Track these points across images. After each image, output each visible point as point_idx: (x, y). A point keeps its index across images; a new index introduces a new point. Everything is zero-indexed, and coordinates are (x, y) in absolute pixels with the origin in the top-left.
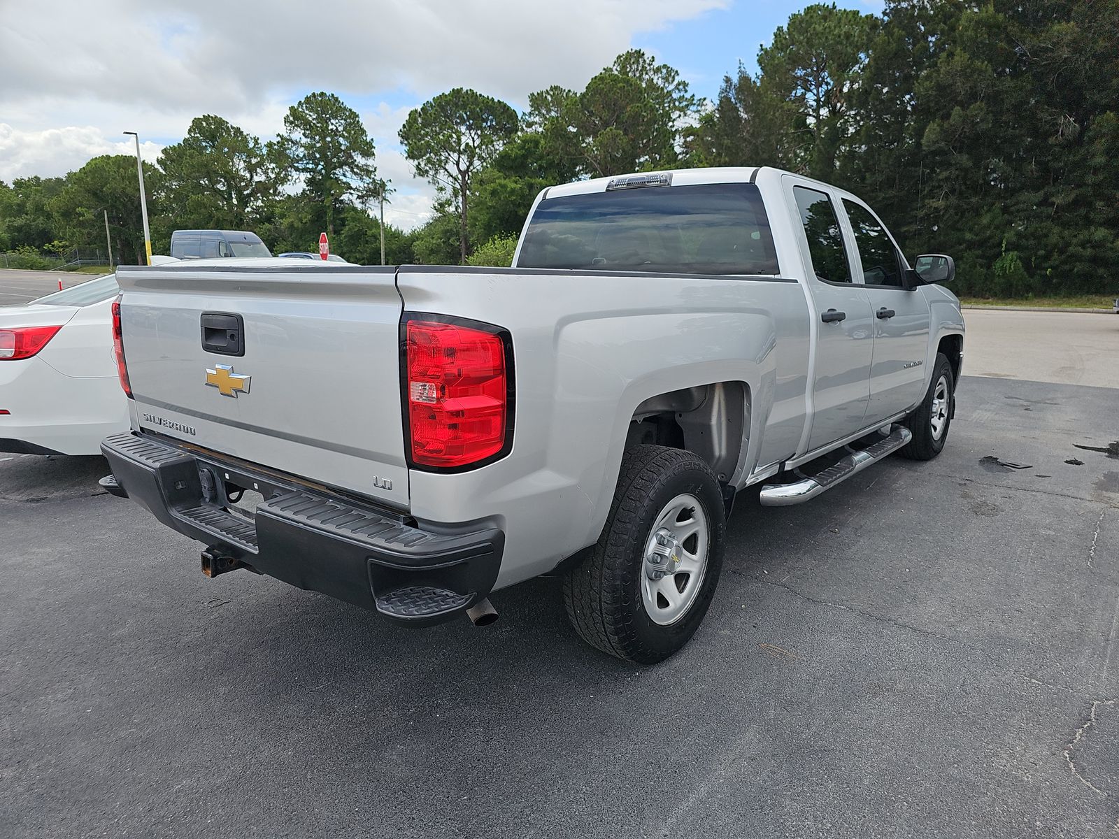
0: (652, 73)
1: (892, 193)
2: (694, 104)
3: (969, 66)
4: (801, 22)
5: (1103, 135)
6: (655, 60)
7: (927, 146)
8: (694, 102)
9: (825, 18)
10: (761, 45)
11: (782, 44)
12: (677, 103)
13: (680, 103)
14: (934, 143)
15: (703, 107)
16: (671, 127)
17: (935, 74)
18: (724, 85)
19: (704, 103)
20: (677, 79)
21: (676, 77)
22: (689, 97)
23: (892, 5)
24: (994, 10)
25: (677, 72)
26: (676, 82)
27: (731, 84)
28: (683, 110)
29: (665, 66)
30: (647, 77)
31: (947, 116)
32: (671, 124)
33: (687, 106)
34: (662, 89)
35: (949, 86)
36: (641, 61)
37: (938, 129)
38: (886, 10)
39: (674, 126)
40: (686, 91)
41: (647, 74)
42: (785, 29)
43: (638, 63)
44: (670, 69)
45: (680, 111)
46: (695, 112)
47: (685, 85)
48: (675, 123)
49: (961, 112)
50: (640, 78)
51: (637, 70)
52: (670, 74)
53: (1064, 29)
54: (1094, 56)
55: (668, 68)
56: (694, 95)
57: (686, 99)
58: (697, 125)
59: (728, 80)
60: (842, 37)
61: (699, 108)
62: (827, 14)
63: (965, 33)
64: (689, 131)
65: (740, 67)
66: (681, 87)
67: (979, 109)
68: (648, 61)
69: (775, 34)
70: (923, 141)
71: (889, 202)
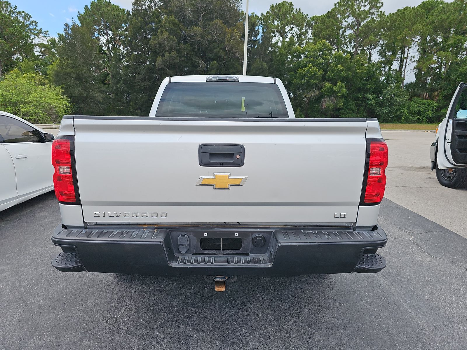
0: (16, 14)
1: (146, 83)
2: (42, 33)
3: (169, 37)
4: (97, 6)
5: (213, 69)
6: (17, 7)
7: (158, 66)
8: (42, 32)
9: (106, 6)
10: (79, 12)
11: (89, 13)
12: (32, 31)
13: (34, 31)
14: (161, 65)
15: (47, 35)
16: (31, 42)
17: (157, 38)
18: (65, 27)
19: (48, 33)
20: (31, 19)
21: (30, 18)
22: (39, 29)
23: (135, 7)
24: (175, 17)
25: (30, 16)
26: (30, 21)
27: (69, 27)
28: (37, 35)
29: (23, 12)
30: (13, 15)
31: (163, 56)
32: (30, 41)
33: (39, 33)
34: (24, 23)
35: (163, 44)
36: (9, 7)
37: (161, 60)
38: (133, 8)
39: (33, 42)
40: (37, 26)
41: (13, 14)
42: (89, 7)
43: (7, 8)
44: (26, 14)
45: (35, 35)
46: (43, 37)
47: (36, 23)
48: (33, 41)
49: (169, 55)
50: (10, 15)
51: (7, 11)
52: (27, 16)
53: (198, 30)
54: (208, 41)
55: (25, 13)
56: (41, 29)
57: (38, 30)
58: (46, 43)
59: (67, 25)
60: (116, 16)
61: (45, 35)
62: (107, 4)
63: (166, 24)
64: (42, 46)
65: (73, 20)
66: (34, 24)
67: (174, 54)
68: (13, 8)
69: (85, 8)
70: (156, 64)
71: (146, 87)
